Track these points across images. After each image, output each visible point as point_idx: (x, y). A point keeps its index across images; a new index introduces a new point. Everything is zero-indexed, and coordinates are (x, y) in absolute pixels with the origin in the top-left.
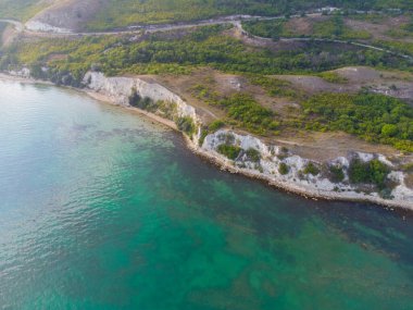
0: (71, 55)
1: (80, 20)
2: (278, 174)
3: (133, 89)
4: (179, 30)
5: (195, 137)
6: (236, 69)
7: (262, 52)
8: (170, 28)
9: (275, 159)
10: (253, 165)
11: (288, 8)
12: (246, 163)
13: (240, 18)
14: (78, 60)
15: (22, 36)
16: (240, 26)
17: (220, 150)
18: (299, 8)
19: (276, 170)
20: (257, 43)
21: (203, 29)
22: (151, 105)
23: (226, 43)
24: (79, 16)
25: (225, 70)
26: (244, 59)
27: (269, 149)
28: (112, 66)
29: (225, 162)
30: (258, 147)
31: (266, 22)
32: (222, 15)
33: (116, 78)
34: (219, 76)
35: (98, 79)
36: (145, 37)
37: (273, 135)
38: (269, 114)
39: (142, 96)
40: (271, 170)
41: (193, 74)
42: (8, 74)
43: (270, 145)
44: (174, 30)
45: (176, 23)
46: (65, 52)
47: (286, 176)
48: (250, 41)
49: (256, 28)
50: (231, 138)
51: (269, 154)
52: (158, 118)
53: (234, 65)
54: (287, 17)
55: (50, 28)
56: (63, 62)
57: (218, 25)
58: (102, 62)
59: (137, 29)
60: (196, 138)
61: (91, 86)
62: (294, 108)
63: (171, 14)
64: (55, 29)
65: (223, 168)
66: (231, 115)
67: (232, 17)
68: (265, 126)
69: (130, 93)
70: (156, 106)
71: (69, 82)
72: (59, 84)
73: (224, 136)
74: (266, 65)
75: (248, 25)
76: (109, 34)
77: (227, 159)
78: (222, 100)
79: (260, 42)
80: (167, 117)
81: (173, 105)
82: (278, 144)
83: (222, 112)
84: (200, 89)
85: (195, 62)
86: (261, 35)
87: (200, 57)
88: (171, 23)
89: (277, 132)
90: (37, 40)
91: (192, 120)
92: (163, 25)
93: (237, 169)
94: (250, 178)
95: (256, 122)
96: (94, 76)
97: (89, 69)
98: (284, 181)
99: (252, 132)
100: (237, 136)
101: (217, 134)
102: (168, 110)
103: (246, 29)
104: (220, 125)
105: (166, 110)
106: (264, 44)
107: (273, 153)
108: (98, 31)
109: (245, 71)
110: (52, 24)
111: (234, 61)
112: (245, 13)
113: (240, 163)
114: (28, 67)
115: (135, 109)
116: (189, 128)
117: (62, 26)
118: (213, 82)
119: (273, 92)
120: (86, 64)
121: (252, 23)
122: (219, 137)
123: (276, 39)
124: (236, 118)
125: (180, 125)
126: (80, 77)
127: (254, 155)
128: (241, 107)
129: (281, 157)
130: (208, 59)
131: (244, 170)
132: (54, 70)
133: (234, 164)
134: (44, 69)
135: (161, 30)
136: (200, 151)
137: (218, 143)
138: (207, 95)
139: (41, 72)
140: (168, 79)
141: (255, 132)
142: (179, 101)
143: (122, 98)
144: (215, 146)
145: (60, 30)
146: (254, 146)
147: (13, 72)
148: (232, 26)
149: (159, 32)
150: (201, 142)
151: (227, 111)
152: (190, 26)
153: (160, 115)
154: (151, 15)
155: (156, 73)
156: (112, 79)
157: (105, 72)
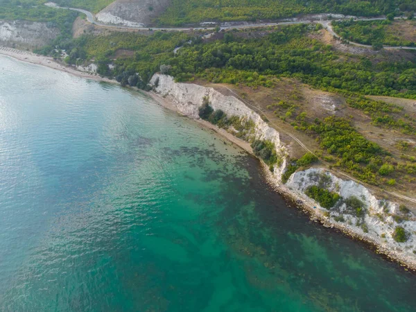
0: (139, 52)
1: (152, 13)
2: (391, 240)
3: (204, 99)
4: (256, 29)
5: (276, 169)
6: (329, 83)
7: (358, 63)
8: (246, 26)
9: (389, 219)
10: (354, 220)
11: (392, 7)
12: (345, 216)
13: (330, 18)
14: (146, 58)
15: (92, 28)
16: (330, 28)
17: (311, 192)
18: (406, 8)
19: (389, 234)
20: (352, 51)
21: (285, 30)
22: (224, 120)
23: (312, 48)
24: (151, 9)
25: (316, 85)
26: (337, 71)
27: (381, 204)
28: (183, 70)
29: (316, 209)
30: (364, 197)
31: (363, 24)
32: (308, 13)
33: (187, 85)
34: (308, 92)
35: (166, 83)
36: (219, 36)
37: (386, 184)
38: (376, 151)
39: (215, 108)
40: (381, 233)
41: (276, 86)
42: (75, 69)
43: (383, 200)
44: (252, 29)
45: (254, 21)
46: (134, 49)
47: (403, 245)
48: (343, 47)
49: (351, 31)
50: (326, 180)
51: (381, 211)
52: (231, 138)
53: (326, 79)
54: (391, 18)
55: (120, 21)
56: (131, 60)
57: (304, 26)
58: (172, 63)
59: (211, 26)
60: (279, 172)
61: (158, 89)
62: (410, 146)
63: (249, 10)
64: (125, 22)
65: (313, 218)
66: (326, 148)
67: (320, 16)
68: (374, 170)
69: (201, 103)
70: (229, 122)
71: (135, 82)
72: (124, 85)
73: (317, 175)
74: (366, 80)
75: (340, 27)
76: (180, 30)
77: (318, 206)
78: (313, 125)
79: (356, 49)
80: (242, 136)
81: (250, 124)
82: (394, 199)
83: (314, 142)
84: (285, 107)
85: (277, 70)
86: (358, 41)
87: (283, 65)
88: (248, 21)
89: (391, 181)
90: (107, 34)
91: (273, 146)
92: (240, 22)
93: (333, 223)
94: (349, 237)
95: (360, 162)
96: (162, 78)
97: (157, 70)
98: (399, 250)
99: (356, 176)
100: (335, 179)
101: (308, 172)
102: (244, 128)
103: (338, 32)
104: (313, 161)
105: (241, 128)
106: (361, 53)
107: (387, 211)
108: (168, 25)
109: (339, 87)
110: (123, 17)
111: (325, 73)
112: (337, 11)
113: (337, 214)
114: (95, 63)
115: (205, 123)
116: (270, 157)
117: (133, 19)
118: (300, 98)
119: (380, 121)
120: (155, 64)
121: (346, 25)
122: (310, 175)
123: (378, 47)
124: (333, 153)
125: (257, 150)
126: (147, 79)
127: (357, 207)
128: (339, 138)
129: (397, 218)
130: (293, 69)
131: (342, 225)
132: (121, 68)
133: (328, 215)
134: (111, 66)
135: (238, 28)
136: (283, 188)
137: (308, 183)
138: (293, 116)
139: (108, 69)
140: (246, 91)
141: (360, 176)
142: (258, 120)
143: (191, 108)
144: (304, 186)
145: (129, 23)
146: (357, 195)
147: (80, 68)
148: (320, 27)
149: (235, 30)
150: (285, 178)
151: (319, 141)
152: (270, 25)
153: (233, 133)
154: (227, 10)
155: (233, 82)
156: (182, 85)
157: (174, 76)
